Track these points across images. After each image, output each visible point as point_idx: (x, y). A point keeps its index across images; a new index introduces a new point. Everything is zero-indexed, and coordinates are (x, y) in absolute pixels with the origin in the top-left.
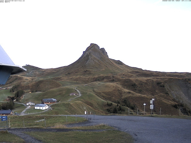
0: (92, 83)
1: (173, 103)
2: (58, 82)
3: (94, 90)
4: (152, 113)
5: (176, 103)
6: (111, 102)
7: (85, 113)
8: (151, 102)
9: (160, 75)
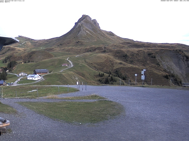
0: (84, 54)
1: (164, 73)
2: (50, 53)
3: (85, 61)
4: (144, 84)
5: (168, 74)
6: (103, 73)
7: (77, 84)
8: (143, 73)
9: (151, 46)
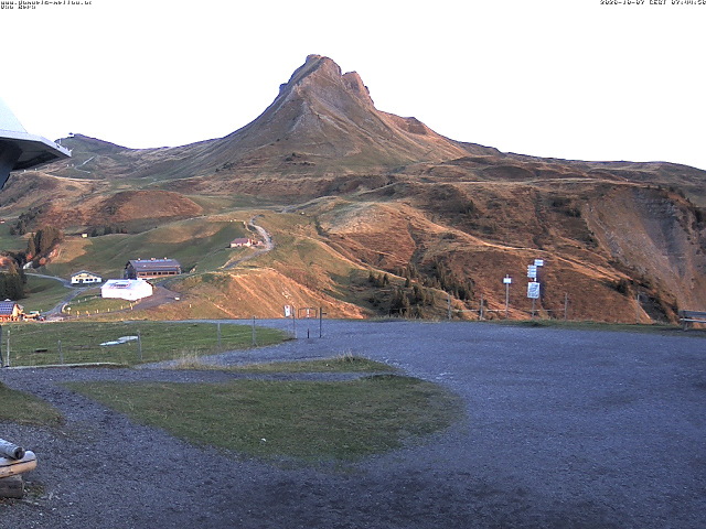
0: (312, 201)
1: (611, 274)
2: (186, 197)
3: (319, 229)
4: (536, 314)
5: (626, 277)
6: (383, 273)
8: (532, 271)
9: (565, 173)
